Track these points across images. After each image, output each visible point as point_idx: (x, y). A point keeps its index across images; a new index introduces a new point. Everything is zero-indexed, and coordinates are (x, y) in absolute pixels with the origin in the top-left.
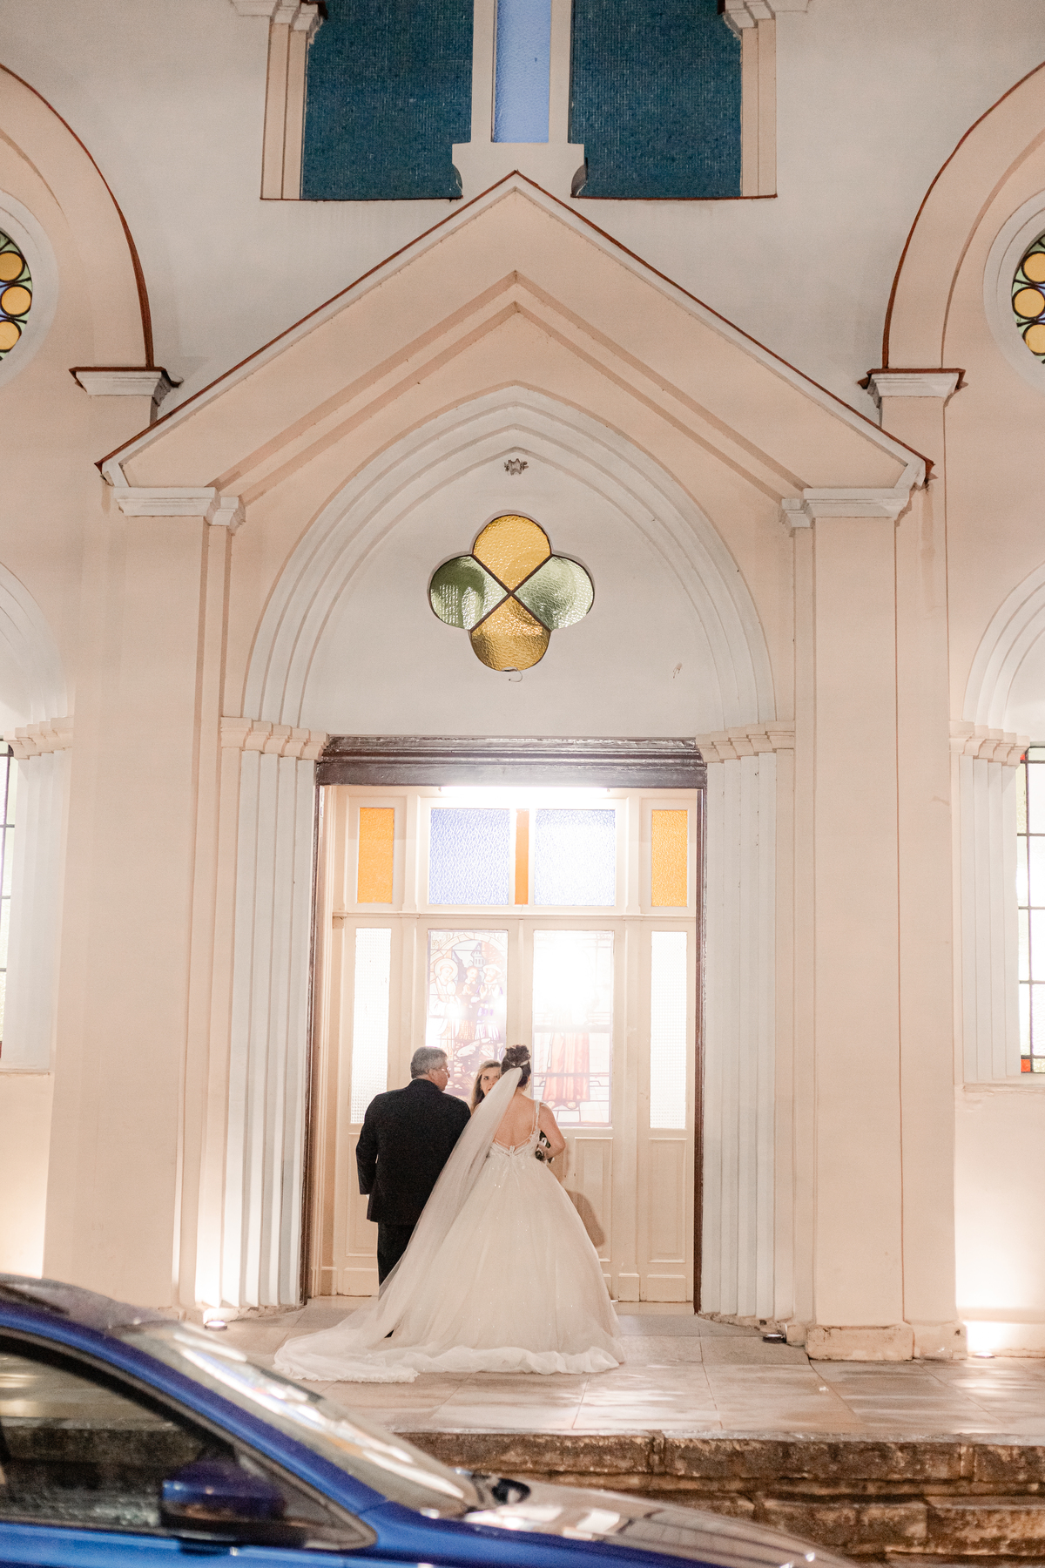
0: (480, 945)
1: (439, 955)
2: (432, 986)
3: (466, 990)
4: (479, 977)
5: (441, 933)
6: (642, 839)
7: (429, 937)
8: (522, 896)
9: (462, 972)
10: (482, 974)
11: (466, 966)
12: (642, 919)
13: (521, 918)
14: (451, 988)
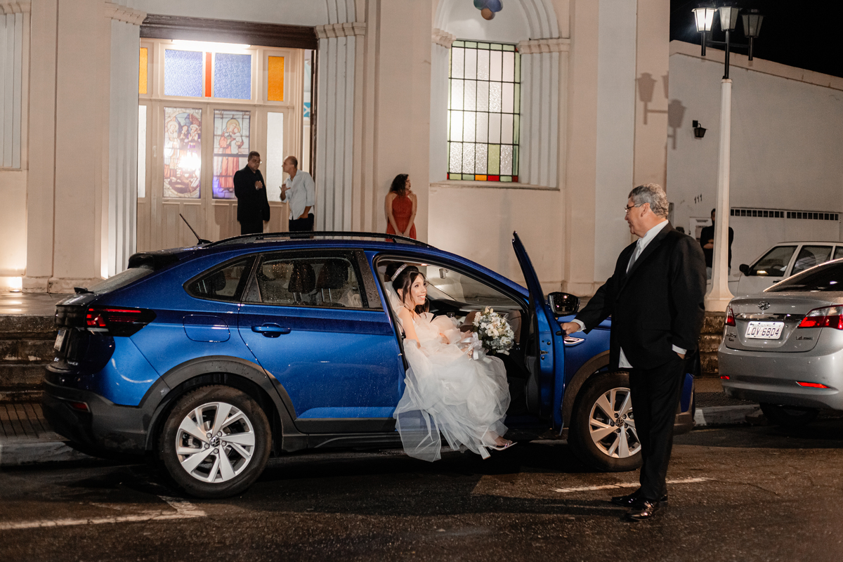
0: (189, 115)
1: (169, 119)
2: (166, 134)
3: (182, 136)
4: (188, 130)
5: (170, 109)
6: (264, 69)
7: (164, 111)
8: (208, 94)
9: (181, 127)
10: (190, 129)
11: (182, 125)
12: (264, 106)
13: (208, 103)
14: (176, 135)
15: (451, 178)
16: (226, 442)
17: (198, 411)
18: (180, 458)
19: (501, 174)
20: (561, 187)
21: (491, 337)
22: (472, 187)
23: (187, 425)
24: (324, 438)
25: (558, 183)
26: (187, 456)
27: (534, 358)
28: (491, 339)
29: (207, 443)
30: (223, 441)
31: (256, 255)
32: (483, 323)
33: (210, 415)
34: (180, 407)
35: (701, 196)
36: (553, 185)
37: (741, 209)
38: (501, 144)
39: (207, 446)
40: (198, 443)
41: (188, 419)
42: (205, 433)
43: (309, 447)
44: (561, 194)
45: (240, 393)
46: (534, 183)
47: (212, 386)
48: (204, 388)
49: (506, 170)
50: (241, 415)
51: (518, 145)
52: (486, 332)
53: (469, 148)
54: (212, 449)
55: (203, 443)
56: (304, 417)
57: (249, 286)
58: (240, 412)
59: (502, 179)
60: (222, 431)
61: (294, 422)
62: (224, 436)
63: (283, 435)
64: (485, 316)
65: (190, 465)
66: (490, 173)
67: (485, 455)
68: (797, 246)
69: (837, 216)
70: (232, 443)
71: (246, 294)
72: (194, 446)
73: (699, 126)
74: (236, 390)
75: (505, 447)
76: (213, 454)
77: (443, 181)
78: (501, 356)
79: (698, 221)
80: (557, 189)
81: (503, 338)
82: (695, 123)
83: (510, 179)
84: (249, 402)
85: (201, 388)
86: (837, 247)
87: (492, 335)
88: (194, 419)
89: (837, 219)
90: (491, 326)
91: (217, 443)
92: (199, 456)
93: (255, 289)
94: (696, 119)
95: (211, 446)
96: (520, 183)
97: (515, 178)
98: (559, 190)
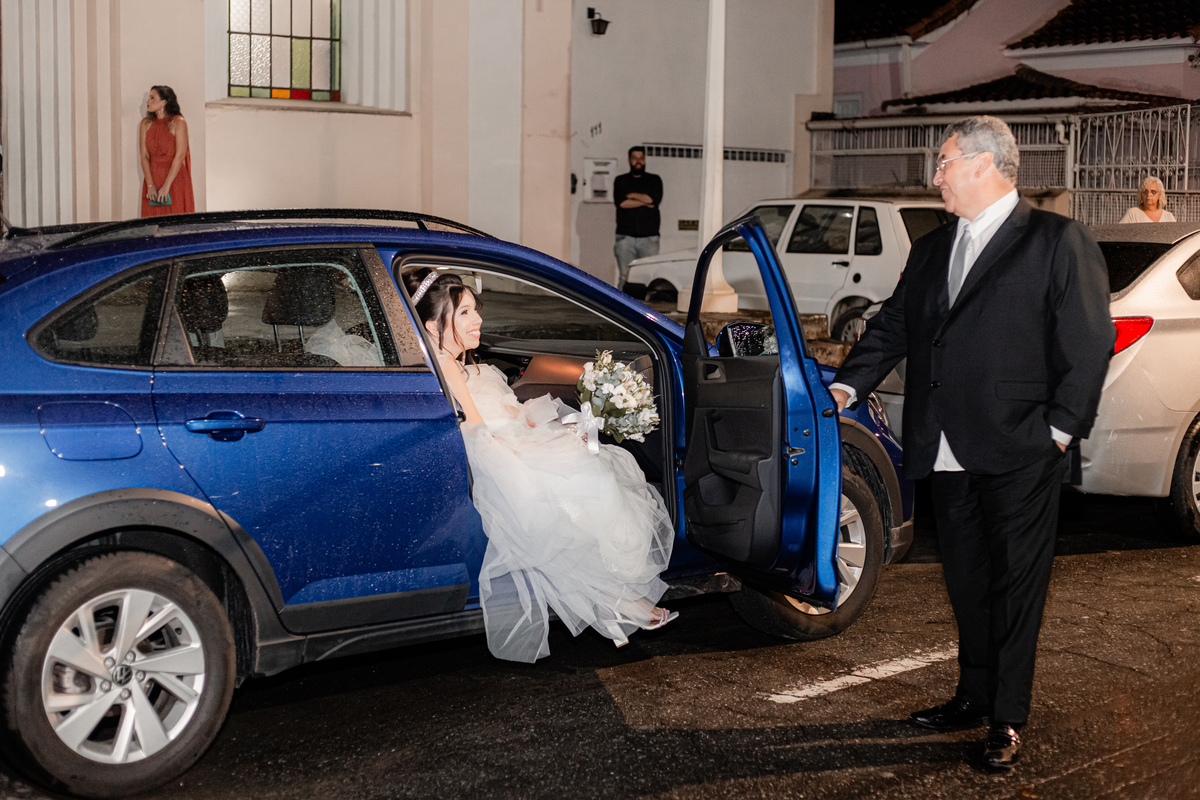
15: (233, 94)
16: (144, 673)
17: (84, 614)
18: (52, 719)
19: (314, 88)
20: (414, 109)
21: (624, 410)
22: (269, 108)
23: (61, 646)
24: (334, 640)
25: (408, 102)
26: (65, 713)
27: (772, 461)
28: (620, 413)
29: (105, 680)
30: (139, 671)
31: (170, 263)
32: (606, 385)
33: (107, 619)
34: (48, 610)
35: (600, 126)
36: (400, 107)
37: (654, 146)
38: (311, 38)
39: (106, 686)
40: (85, 680)
41: (64, 631)
42: (99, 658)
43: (306, 660)
44: (414, 123)
45: (171, 564)
46: (368, 103)
47: (111, 555)
48: (96, 560)
49: (320, 82)
50: (174, 611)
51: (339, 40)
52: (612, 400)
53: (261, 44)
54: (117, 690)
55: (98, 681)
56: (298, 602)
57: (164, 331)
58: (170, 606)
59: (314, 95)
60: (135, 650)
61: (278, 616)
62: (140, 661)
63: (259, 644)
64: (605, 370)
65: (73, 732)
66: (296, 85)
67: (621, 640)
68: (792, 207)
69: (783, 156)
70: (157, 672)
71: (160, 350)
72: (78, 689)
73: (597, 17)
74: (162, 559)
75: (662, 624)
76: (119, 701)
77: (223, 99)
78: (629, 445)
79: (597, 164)
80: (407, 114)
81: (645, 410)
82: (591, 12)
83: (327, 96)
84: (189, 582)
85: (88, 563)
86: (861, 208)
87: (625, 405)
88: (77, 631)
89: (783, 161)
90: (621, 389)
91: (127, 674)
92: (89, 711)
93: (178, 337)
94: (592, 6)
95: (114, 686)
96: (344, 103)
97: (335, 96)
98: (410, 115)
